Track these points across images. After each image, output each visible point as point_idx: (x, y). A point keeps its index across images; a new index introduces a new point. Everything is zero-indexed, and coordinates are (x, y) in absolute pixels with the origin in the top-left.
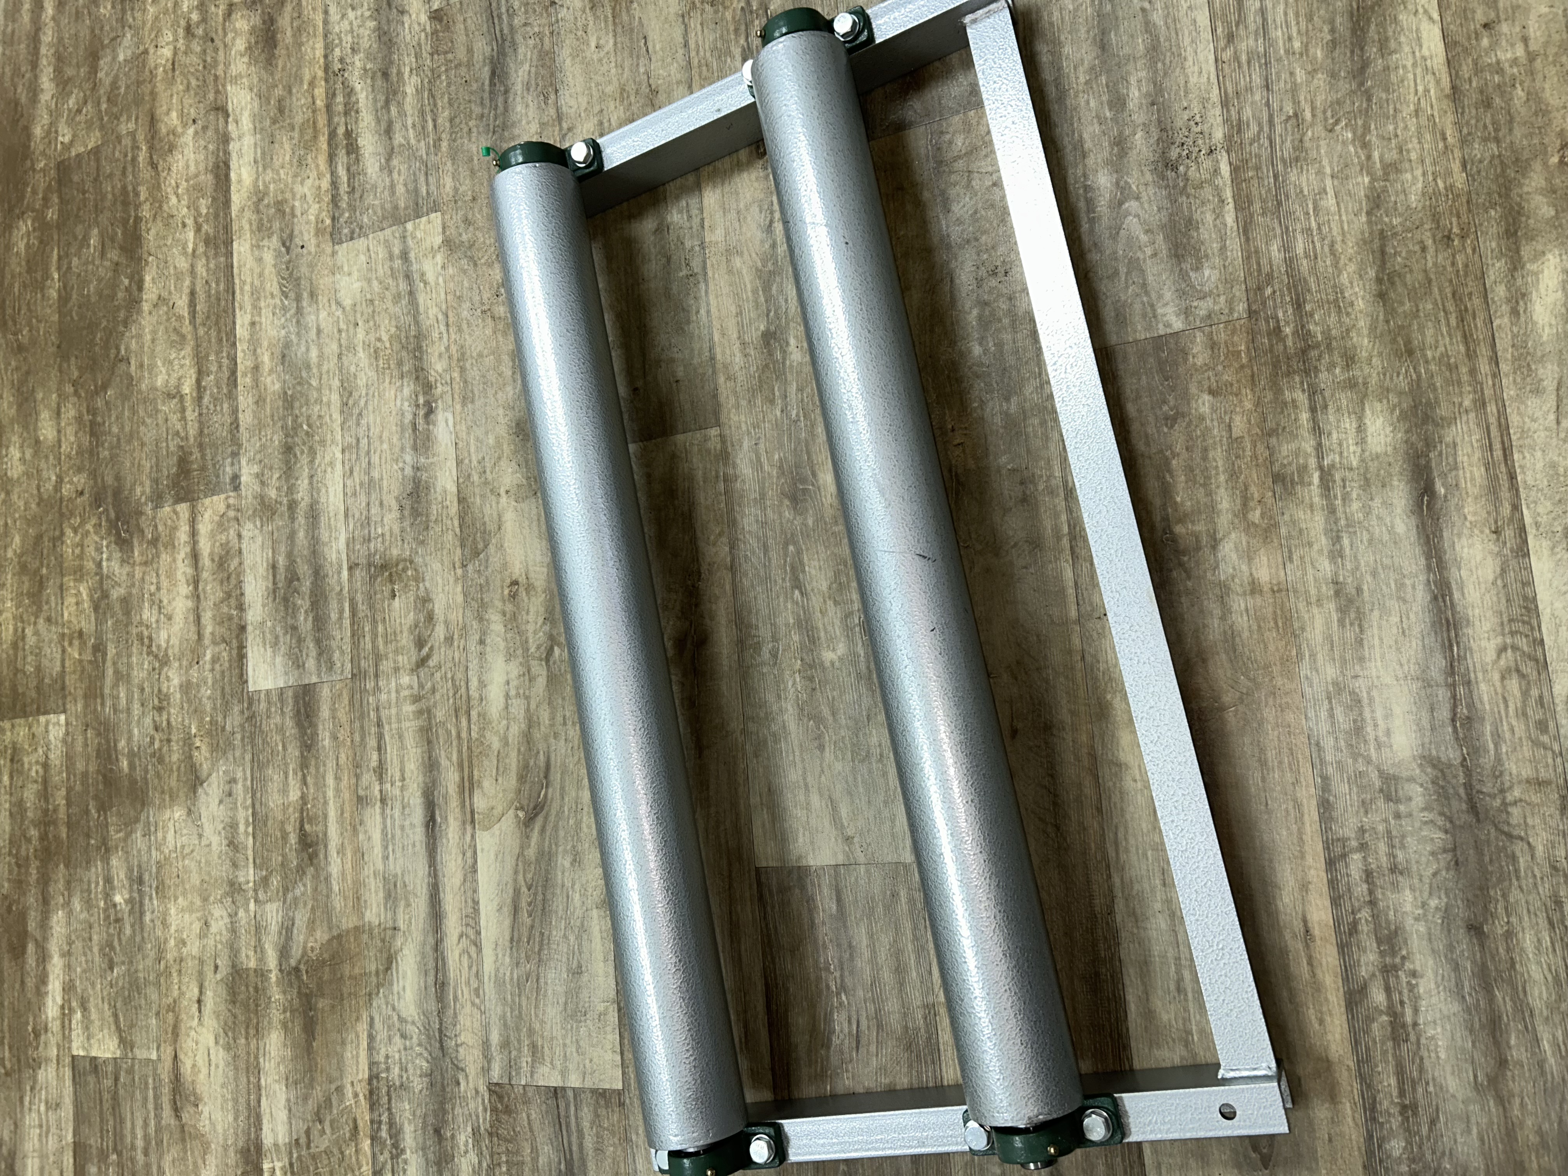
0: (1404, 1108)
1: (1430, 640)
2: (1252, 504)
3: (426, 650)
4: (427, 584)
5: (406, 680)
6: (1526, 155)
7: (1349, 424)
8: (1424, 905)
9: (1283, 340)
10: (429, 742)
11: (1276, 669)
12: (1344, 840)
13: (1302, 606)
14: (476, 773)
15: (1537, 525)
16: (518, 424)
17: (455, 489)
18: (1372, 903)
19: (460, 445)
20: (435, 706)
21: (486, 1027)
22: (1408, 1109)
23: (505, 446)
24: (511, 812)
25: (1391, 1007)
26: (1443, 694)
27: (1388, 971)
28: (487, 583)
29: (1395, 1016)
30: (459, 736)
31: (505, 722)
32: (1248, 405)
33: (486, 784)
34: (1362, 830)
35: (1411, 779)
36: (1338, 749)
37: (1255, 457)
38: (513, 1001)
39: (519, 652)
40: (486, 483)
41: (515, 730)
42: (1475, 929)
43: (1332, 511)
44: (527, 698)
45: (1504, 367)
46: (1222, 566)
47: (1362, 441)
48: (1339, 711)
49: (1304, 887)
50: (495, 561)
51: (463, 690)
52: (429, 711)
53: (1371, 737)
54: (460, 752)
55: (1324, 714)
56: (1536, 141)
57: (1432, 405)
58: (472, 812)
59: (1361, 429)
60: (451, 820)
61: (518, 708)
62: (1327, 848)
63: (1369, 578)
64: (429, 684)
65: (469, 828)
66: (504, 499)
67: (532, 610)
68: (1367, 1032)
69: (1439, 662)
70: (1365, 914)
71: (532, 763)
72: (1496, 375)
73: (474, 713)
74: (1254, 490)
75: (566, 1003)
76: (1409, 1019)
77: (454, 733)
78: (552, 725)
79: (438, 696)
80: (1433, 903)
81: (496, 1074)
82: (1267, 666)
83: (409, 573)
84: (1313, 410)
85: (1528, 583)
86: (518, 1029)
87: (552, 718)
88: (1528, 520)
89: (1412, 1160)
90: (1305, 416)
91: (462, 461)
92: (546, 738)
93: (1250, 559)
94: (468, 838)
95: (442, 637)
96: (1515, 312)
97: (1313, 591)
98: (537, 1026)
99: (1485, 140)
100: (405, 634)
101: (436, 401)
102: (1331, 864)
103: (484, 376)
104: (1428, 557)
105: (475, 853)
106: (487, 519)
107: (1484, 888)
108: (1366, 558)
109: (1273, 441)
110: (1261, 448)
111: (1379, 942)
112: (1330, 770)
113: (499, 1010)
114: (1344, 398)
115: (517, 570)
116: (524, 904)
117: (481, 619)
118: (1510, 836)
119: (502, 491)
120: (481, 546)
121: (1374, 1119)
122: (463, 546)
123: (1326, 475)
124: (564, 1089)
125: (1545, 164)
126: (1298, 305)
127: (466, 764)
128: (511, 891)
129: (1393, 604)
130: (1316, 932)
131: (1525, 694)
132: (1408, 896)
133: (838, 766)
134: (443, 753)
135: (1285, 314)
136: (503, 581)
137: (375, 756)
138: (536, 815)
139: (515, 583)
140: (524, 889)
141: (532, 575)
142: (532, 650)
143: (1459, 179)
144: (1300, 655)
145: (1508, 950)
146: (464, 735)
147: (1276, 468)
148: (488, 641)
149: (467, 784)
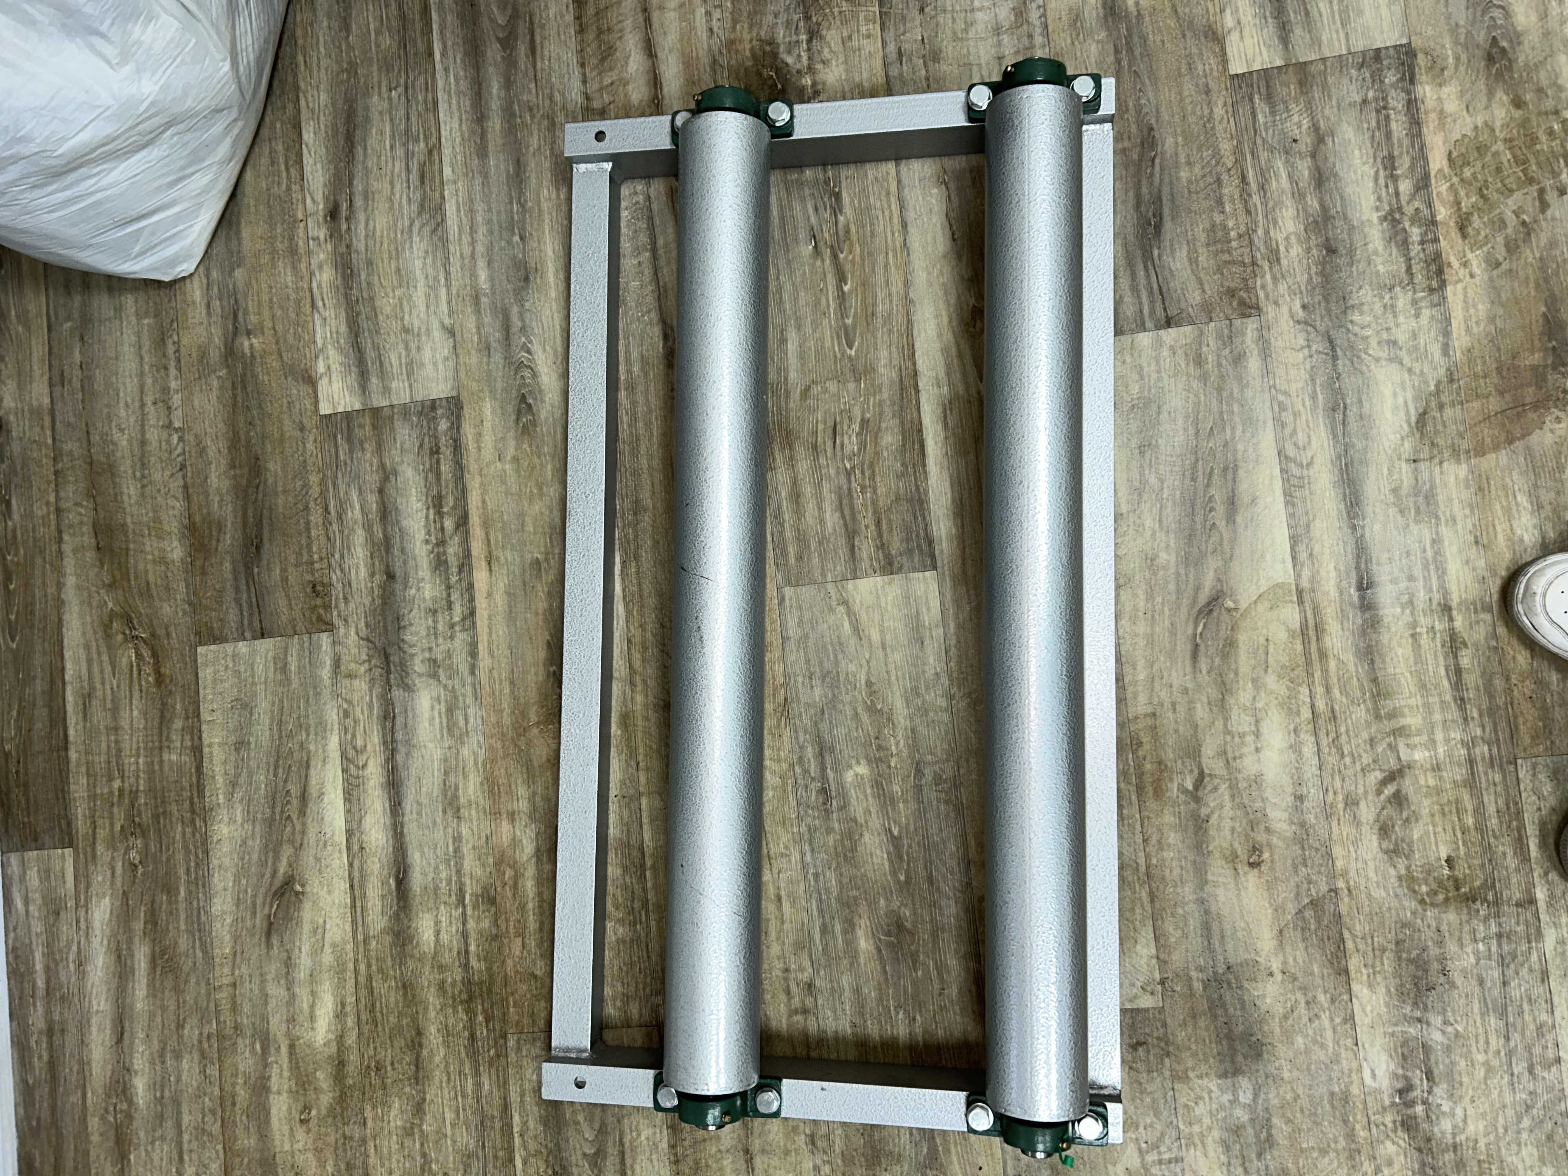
0: (437, 452)
1: (404, 774)
2: (511, 883)
3: (1389, 790)
4: (1392, 871)
5: (1420, 756)
6: (330, 1120)
7: (444, 937)
8: (418, 590)
9: (485, 1011)
10: (1375, 680)
11: (500, 753)
12: (463, 630)
13: (482, 802)
14: (1299, 647)
15: (340, 852)
16: (1259, 1055)
17: (1355, 987)
18: (449, 587)
19: (1349, 1042)
20: (1368, 724)
21: (1267, 372)
22: (435, 451)
23: (1277, 1030)
24: (1243, 605)
25: (442, 518)
26: (399, 736)
27: (442, 543)
28: (1296, 870)
29: (440, 514)
30: (1328, 689)
31: (1259, 705)
32: (510, 962)
33: (1282, 635)
34: (452, 638)
35: (420, 675)
36: (464, 696)
37: (507, 920)
38: (1229, 405)
39: (1242, 785)
40: (1304, 989)
41: (1245, 695)
42: (390, 576)
43: (458, 872)
44: (1227, 732)
45: (351, 966)
46: (533, 836)
47: (437, 923)
48: (462, 722)
49: (490, 595)
50: (1285, 893)
51: (1324, 742)
52: (1378, 717)
53: (443, 704)
54: (1325, 671)
55: (471, 720)
56: (323, 1130)
57: (394, 944)
58: (1301, 602)
59: (437, 933)
60: (1333, 593)
61: (1241, 721)
62: (474, 623)
63: (438, 820)
64: (1380, 750)
65: (1305, 584)
66: (1276, 965)
67: (1227, 832)
68: (456, 499)
69: (400, 758)
70: (454, 579)
71: (1217, 661)
72: (356, 961)
73: (1306, 714)
74: (509, 895)
75: (1159, 413)
76: (432, 511)
77: (1336, 692)
78: (1191, 702)
79: (1365, 735)
80: (413, 591)
81: (1251, 326)
82: (506, 756)
83: (1424, 889)
84: (467, 952)
85: (348, 811)
86: (1222, 377)
87: (1191, 709)
88: (345, 855)
89: (434, 418)
90: (472, 948)
91: (1345, 1021)
92: (1199, 687)
93: (514, 839)
94: (1306, 573)
95: (1363, 805)
96: (343, 1005)
97: (473, 812)
98: (1195, 384)
99: (351, 1138)
100: (1425, 812)
101: (1393, 1104)
102: (472, 613)
103: (1315, 1123)
104: (402, 833)
105: (1294, 558)
106: (1301, 945)
107: (384, 604)
108: (439, 835)
109: (494, 931)
110: (503, 927)
111: (446, 562)
112: (469, 679)
113: (1249, 393)
114: (446, 958)
115: (1252, 880)
116: (1220, 509)
117: (1302, 825)
118: (368, 640)
119: (1279, 977)
120: (1309, 914)
121: (455, 441)
122: (1338, 916)
123: (461, 901)
124: (1158, 327)
125: (319, 1110)
126: (472, 1037)
127: (1315, 656)
128: (1239, 519)
129: (424, 800)
130: (484, 564)
131: (354, 736)
132: (428, 594)
133: (852, 667)
134: (1352, 669)
135: (482, 1032)
136: (1272, 869)
137: (1465, 661)
138: (1209, 604)
139: (1252, 865)
140: (1221, 524)
141: (1229, 872)
142: (1223, 787)
143: (368, 1113)
144: (484, 764)
145: (373, 565)
146: (1320, 690)
147: (493, 909)
148: (1290, 799)
149: (1312, 633)
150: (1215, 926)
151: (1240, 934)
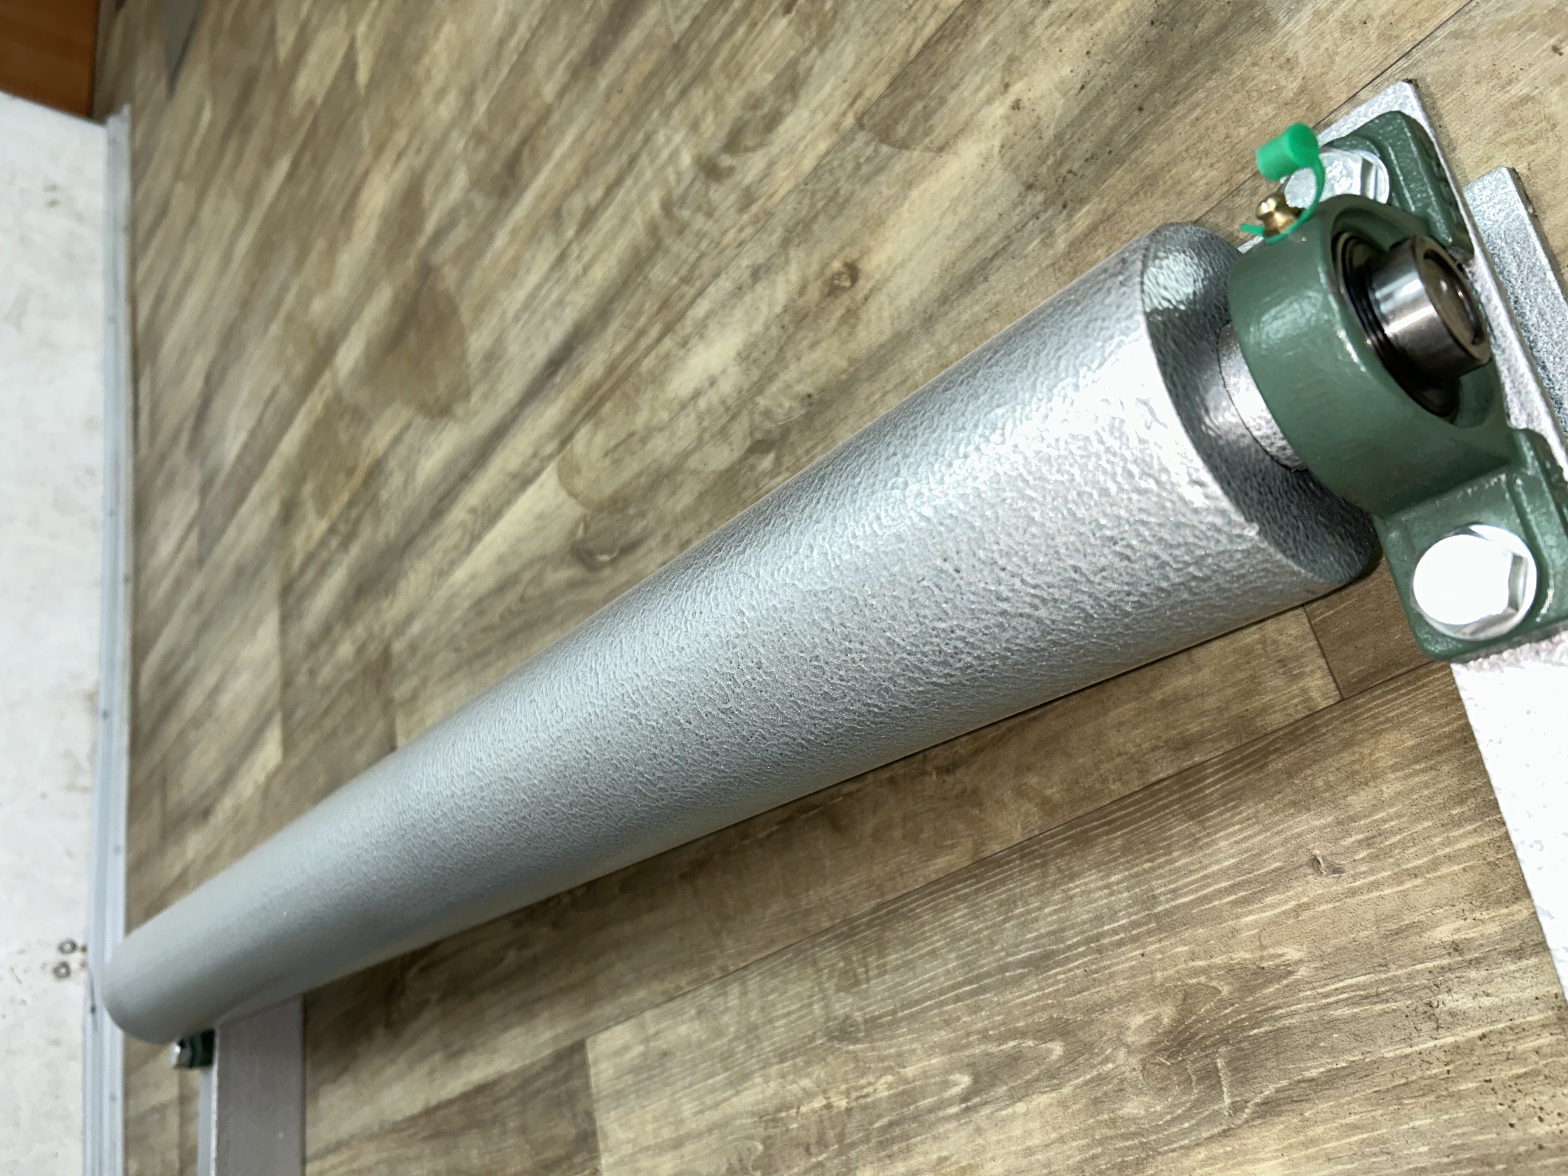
3: (728, 160)
4: (818, 66)
5: (686, 158)
10: (626, 282)
14: (608, 406)
20: (666, 252)
21: (421, 608)
24: (580, 511)
30: (639, 336)
31: (666, 417)
33: (600, 437)
38: (441, 638)
39: (755, 375)
41: (661, 446)
44: (700, 442)
50: (883, 190)
51: (691, 293)
52: (657, 246)
54: (624, 354)
58: (571, 435)
60: (561, 401)
61: (686, 431)
64: (688, 214)
65: (557, 442)
67: (819, 354)
71: (632, 510)
73: (667, 342)
77: (642, 322)
78: (676, 522)
79: (677, 246)
81: (396, 647)
86: (424, 661)
87: (684, 517)
92: (661, 520)
94: (548, 449)
95: (749, 179)
100: (741, 94)
105: (538, 473)
113: (433, 620)
115: (875, 260)
117: (786, 242)
120: (902, 129)
122: (893, 85)
127: (613, 378)
134: (619, 320)
136: (852, 241)
137: (599, 192)
138: (583, 561)
139: (854, 274)
142: (762, 402)
146: (643, 345)
148: (760, 287)
149: (595, 399)
150: (964, 267)
151: (963, 212)
